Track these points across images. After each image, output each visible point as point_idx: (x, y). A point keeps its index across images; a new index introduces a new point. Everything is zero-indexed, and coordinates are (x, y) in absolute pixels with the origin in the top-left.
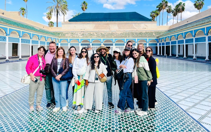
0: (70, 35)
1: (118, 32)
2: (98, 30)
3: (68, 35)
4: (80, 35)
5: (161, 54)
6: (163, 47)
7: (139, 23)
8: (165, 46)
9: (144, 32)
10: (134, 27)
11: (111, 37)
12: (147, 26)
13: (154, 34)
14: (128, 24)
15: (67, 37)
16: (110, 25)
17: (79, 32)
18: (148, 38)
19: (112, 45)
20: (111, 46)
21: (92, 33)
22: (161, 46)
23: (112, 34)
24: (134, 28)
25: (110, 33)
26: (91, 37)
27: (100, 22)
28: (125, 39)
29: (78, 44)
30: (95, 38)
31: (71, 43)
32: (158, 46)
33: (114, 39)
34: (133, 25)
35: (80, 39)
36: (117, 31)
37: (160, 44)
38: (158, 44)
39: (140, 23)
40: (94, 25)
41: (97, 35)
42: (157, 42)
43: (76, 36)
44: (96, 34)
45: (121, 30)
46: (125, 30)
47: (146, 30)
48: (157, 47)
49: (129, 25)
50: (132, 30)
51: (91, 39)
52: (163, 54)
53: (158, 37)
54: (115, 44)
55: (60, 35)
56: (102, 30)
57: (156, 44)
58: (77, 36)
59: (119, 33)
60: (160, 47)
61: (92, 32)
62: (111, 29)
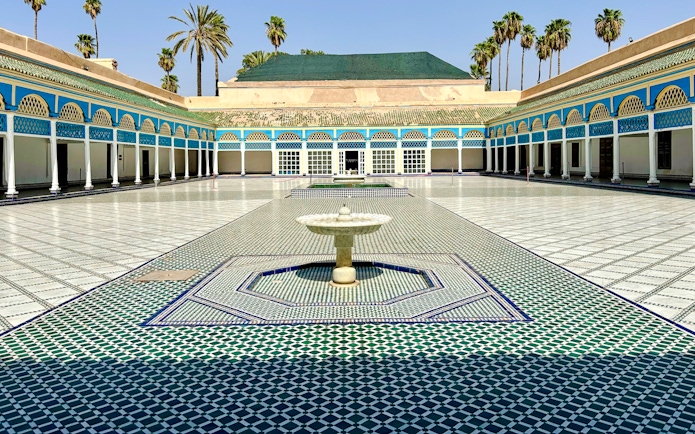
0: (244, 120)
1: (378, 111)
2: (321, 105)
3: (239, 120)
4: (274, 118)
5: (496, 170)
6: (501, 150)
7: (435, 86)
8: (505, 146)
9: (451, 109)
10: (424, 94)
11: (361, 124)
12: (457, 92)
13: (477, 116)
14: (407, 86)
15: (236, 126)
16: (356, 90)
17: (270, 109)
18: (460, 127)
19: (363, 145)
20: (359, 150)
21: (305, 113)
22: (496, 147)
23: (363, 117)
24: (423, 99)
25: (358, 113)
26: (305, 125)
27: (327, 83)
28: (399, 128)
29: (269, 145)
30: (314, 127)
31: (247, 141)
32: (489, 148)
33: (368, 129)
34: (421, 89)
35: (273, 130)
36: (375, 107)
37: (493, 143)
38: (488, 141)
39: (440, 86)
40: (311, 91)
41: (321, 119)
42: (486, 137)
43: (262, 121)
44: (317, 118)
45: (385, 104)
46: (398, 104)
47: (454, 102)
48: (485, 151)
49: (409, 89)
50: (418, 103)
51: (304, 129)
52: (501, 167)
53: (487, 124)
54: (372, 143)
55: (217, 119)
56: (335, 105)
57: (484, 143)
58: (266, 123)
59: (383, 112)
60: (493, 150)
61: (306, 109)
62: (358, 101)
